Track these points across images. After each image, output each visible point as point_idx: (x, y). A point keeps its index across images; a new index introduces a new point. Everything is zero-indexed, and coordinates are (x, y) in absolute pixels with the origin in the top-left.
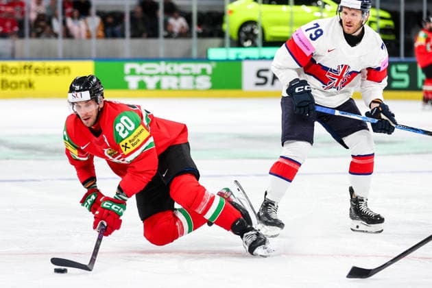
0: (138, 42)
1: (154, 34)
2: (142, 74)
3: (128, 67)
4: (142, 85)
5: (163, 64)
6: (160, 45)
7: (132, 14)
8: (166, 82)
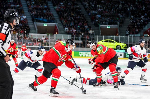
0: (82, 48)
2: (82, 54)
3: (80, 52)
4: (82, 56)
5: (86, 52)
6: (86, 49)
7: (81, 43)
8: (86, 55)
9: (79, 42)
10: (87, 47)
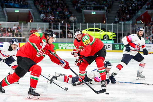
0: (62, 39)
1: (65, 37)
2: (62, 46)
3: (59, 44)
4: (62, 48)
5: (67, 44)
6: (66, 40)
7: (60, 33)
8: (67, 48)
9: (58, 32)
10: (68, 38)
